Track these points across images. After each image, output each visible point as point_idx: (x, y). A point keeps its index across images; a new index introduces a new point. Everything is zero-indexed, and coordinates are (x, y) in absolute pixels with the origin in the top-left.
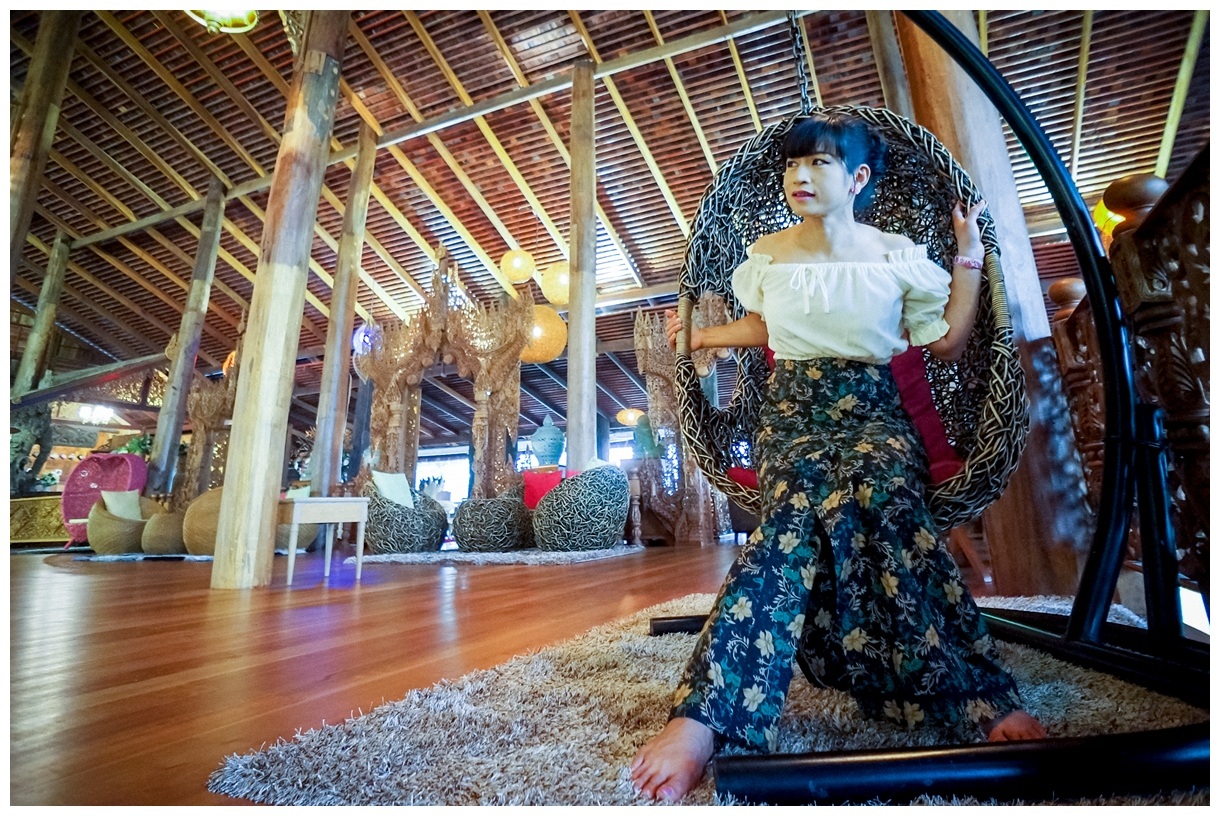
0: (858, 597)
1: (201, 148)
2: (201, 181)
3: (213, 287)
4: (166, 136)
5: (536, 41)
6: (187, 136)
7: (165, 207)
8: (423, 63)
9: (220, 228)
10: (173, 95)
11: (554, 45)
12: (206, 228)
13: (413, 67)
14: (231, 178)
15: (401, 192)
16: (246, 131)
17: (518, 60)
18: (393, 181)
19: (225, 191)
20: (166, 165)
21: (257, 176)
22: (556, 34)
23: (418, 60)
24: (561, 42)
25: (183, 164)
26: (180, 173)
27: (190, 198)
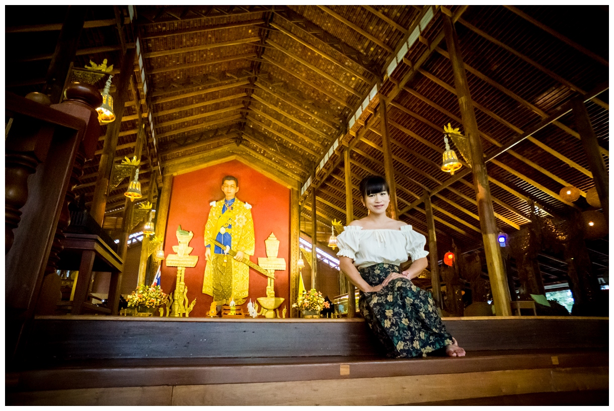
0: (396, 331)
1: (418, 181)
2: (419, 191)
3: (436, 232)
4: (406, 180)
5: (547, 97)
6: (412, 178)
7: (409, 204)
8: (496, 125)
9: (432, 209)
10: (406, 167)
11: (557, 96)
12: (427, 210)
13: (493, 127)
14: (429, 188)
15: (500, 175)
16: (432, 170)
17: (540, 108)
18: (494, 172)
19: (429, 194)
20: (407, 190)
21: (439, 185)
22: (556, 91)
23: (493, 125)
24: (560, 93)
25: (412, 188)
26: (412, 191)
27: (416, 199)
